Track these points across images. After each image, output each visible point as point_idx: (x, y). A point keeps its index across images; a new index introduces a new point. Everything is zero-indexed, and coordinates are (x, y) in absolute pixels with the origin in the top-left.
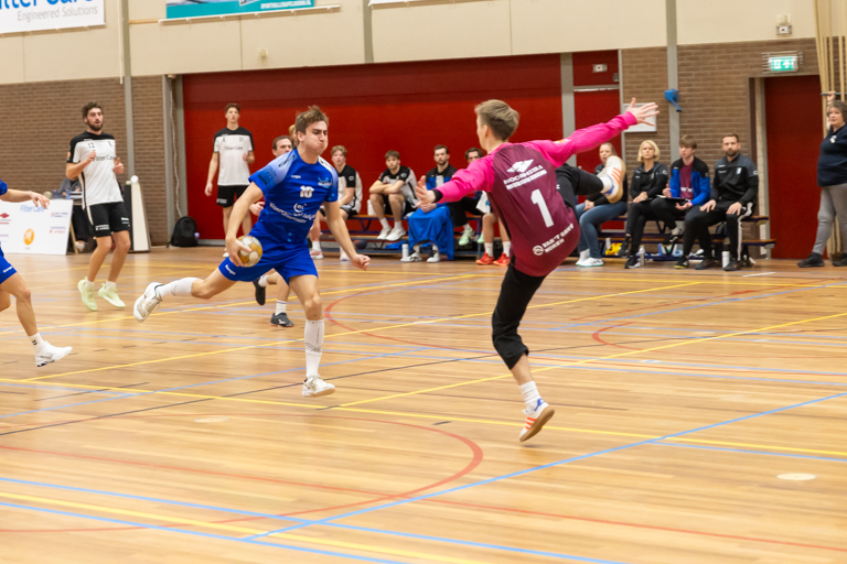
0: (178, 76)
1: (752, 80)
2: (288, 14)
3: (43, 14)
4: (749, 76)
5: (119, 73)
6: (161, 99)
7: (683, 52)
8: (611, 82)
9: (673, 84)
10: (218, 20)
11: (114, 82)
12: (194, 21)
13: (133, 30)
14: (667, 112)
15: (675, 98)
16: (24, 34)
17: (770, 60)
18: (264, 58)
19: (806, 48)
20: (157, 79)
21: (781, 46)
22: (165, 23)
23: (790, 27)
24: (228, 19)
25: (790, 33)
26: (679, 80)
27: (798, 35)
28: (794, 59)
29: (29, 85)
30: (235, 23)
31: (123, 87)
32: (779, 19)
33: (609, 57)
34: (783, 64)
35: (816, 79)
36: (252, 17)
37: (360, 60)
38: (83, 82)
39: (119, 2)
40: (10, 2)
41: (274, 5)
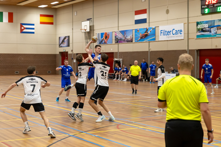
0: (198, 50)
3: (172, 37)
5: (186, 49)
6: (195, 54)
10: (207, 38)
12: (202, 39)
13: (190, 40)
16: (168, 41)
18: (216, 46)
20: (194, 50)
22: (196, 39)
24: (209, 38)
29: (168, 51)
30: (211, 39)
31: (187, 51)
36: (214, 38)
39: (187, 35)
40: (165, 34)
41: (219, 35)
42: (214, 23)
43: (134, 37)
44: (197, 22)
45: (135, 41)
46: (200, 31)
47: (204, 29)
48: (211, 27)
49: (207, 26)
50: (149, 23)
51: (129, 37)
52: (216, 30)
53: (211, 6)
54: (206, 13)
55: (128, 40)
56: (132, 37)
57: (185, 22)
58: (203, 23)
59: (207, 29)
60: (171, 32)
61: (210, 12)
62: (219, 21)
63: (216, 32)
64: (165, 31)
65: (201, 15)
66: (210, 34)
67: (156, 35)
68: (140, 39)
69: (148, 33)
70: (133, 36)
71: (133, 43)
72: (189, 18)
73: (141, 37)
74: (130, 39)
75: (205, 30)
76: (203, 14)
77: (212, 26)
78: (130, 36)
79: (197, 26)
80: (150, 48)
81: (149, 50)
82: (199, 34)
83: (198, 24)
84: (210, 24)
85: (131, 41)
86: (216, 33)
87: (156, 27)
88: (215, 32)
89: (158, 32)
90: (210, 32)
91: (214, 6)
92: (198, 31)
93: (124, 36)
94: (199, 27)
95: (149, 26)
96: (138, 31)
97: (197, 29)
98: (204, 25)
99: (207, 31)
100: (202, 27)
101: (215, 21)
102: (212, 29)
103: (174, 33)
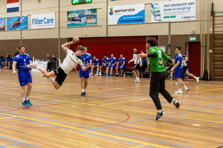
0: (69, 38)
2: (91, 26)
3: (43, 25)
4: (185, 41)
5: (58, 37)
7: (172, 36)
9: (169, 43)
10: (77, 27)
11: (56, 39)
12: (73, 27)
13: (61, 29)
14: (168, 48)
15: (170, 45)
16: (39, 29)
17: (190, 38)
18: (86, 35)
19: (198, 36)
20: (65, 39)
21: (192, 36)
22: (67, 28)
23: (195, 32)
24: (79, 27)
25: (195, 33)
26: (171, 42)
27: (196, 33)
28: (195, 38)
29: (40, 39)
30: (81, 28)
31: (58, 40)
32: (192, 30)
33: (156, 37)
34: (193, 39)
35: (200, 42)
36: (84, 27)
37: (105, 36)
38: (50, 39)
39: (58, 23)
40: (37, 23)
41: (89, 25)
42: (84, 13)
43: (6, 25)
45: (7, 30)
46: (71, 20)
49: (77, 16)
50: (21, 11)
52: (85, 19)
56: (4, 25)
57: (56, 12)
58: (73, 13)
59: (77, 18)
60: (43, 21)
61: (81, 2)
62: (89, 11)
63: (86, 21)
64: (37, 20)
65: (72, 4)
66: (80, 23)
67: (29, 23)
68: (13, 27)
69: (20, 21)
71: (5, 31)
72: (60, 7)
73: (13, 26)
74: (2, 28)
75: (75, 19)
76: (74, 4)
77: (82, 15)
78: (2, 24)
79: (68, 15)
80: (23, 36)
81: (21, 38)
82: (69, 23)
83: (68, 13)
84: (80, 14)
86: (86, 23)
87: (28, 16)
89: (30, 21)
90: (81, 21)
92: (69, 20)
94: (70, 16)
95: (21, 15)
96: (10, 19)
97: (68, 18)
98: (74, 14)
99: (78, 20)
100: (73, 17)
101: (85, 11)
102: (81, 18)
103: (45, 22)
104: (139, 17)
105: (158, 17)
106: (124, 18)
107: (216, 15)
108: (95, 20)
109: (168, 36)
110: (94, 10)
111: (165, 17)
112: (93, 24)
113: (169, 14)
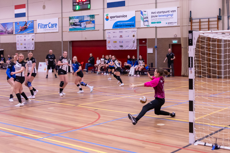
0: (71, 41)
1: (170, 45)
2: (90, 31)
3: (48, 30)
5: (61, 40)
6: (68, 45)
7: (158, 39)
8: (146, 44)
9: (156, 45)
10: (78, 31)
11: (60, 42)
12: (74, 32)
13: (63, 33)
14: (155, 50)
15: (156, 47)
16: (44, 33)
17: (173, 41)
18: (86, 38)
19: (179, 39)
20: (67, 41)
21: (175, 39)
22: (69, 32)
27: (178, 37)
28: (177, 41)
29: (45, 42)
30: (81, 32)
31: (61, 43)
32: (175, 34)
33: (145, 40)
34: (175, 42)
35: (180, 45)
36: (84, 31)
37: (103, 39)
38: (55, 42)
39: (61, 28)
40: (42, 27)
41: (88, 29)
42: (84, 18)
44: (69, 17)
45: (15, 33)
46: (72, 25)
47: (75, 23)
48: (81, 21)
49: (78, 21)
50: (28, 17)
51: (9, 30)
52: (85, 24)
53: (81, 3)
54: (77, 9)
55: (9, 32)
57: (59, 17)
58: (74, 18)
59: (78, 23)
60: (48, 26)
61: (81, 9)
62: (88, 17)
64: (42, 24)
65: (73, 11)
66: (81, 27)
67: (35, 28)
68: (20, 31)
70: (13, 28)
71: (13, 35)
72: (63, 13)
73: (21, 30)
76: (75, 10)
78: (10, 28)
79: (70, 20)
82: (71, 27)
84: (80, 19)
85: (12, 33)
87: (34, 21)
88: (85, 26)
89: (36, 25)
90: (81, 26)
91: (83, 4)
92: (71, 25)
93: (5, 28)
94: (71, 21)
95: (28, 20)
97: (70, 23)
98: (75, 20)
99: (78, 25)
100: (74, 22)
101: (85, 17)
102: (82, 23)
103: (50, 27)
104: (131, 22)
105: (147, 22)
106: (118, 23)
107: (194, 21)
108: (93, 25)
109: (155, 39)
110: (92, 16)
111: (152, 23)
112: (92, 29)
113: (155, 20)
